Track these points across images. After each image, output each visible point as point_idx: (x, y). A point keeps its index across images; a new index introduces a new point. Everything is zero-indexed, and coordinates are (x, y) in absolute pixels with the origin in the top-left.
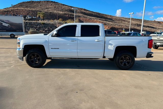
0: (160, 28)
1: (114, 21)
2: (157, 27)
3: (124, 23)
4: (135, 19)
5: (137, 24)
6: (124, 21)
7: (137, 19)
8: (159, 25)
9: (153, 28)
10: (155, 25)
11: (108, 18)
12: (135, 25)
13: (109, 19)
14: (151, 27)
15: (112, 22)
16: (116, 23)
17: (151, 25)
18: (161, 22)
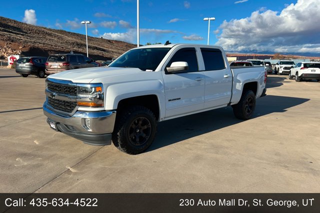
0: (114, 51)
1: (26, 33)
2: (110, 49)
3: (50, 39)
4: (69, 33)
5: (77, 43)
6: (50, 35)
7: (72, 33)
8: (111, 46)
9: (104, 50)
10: (106, 46)
11: (9, 25)
12: (73, 43)
13: (14, 28)
14: (100, 48)
15: (22, 35)
16: (33, 37)
17: (99, 45)
18: (113, 41)
